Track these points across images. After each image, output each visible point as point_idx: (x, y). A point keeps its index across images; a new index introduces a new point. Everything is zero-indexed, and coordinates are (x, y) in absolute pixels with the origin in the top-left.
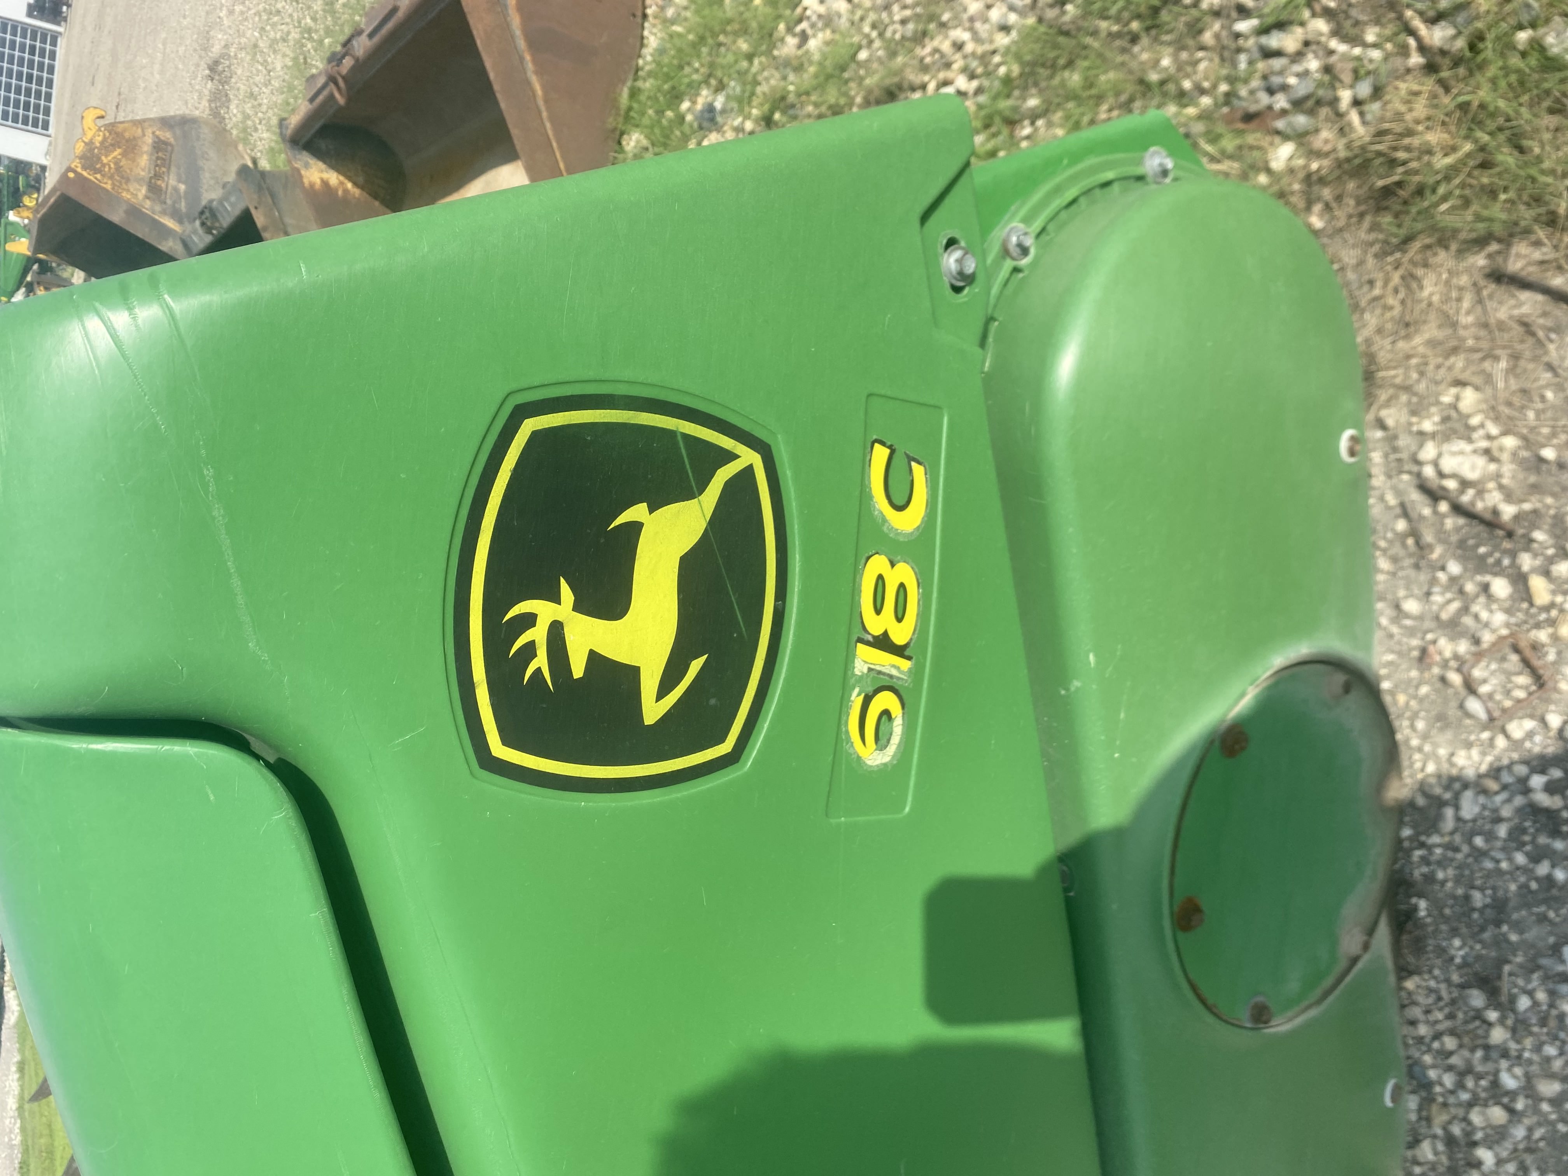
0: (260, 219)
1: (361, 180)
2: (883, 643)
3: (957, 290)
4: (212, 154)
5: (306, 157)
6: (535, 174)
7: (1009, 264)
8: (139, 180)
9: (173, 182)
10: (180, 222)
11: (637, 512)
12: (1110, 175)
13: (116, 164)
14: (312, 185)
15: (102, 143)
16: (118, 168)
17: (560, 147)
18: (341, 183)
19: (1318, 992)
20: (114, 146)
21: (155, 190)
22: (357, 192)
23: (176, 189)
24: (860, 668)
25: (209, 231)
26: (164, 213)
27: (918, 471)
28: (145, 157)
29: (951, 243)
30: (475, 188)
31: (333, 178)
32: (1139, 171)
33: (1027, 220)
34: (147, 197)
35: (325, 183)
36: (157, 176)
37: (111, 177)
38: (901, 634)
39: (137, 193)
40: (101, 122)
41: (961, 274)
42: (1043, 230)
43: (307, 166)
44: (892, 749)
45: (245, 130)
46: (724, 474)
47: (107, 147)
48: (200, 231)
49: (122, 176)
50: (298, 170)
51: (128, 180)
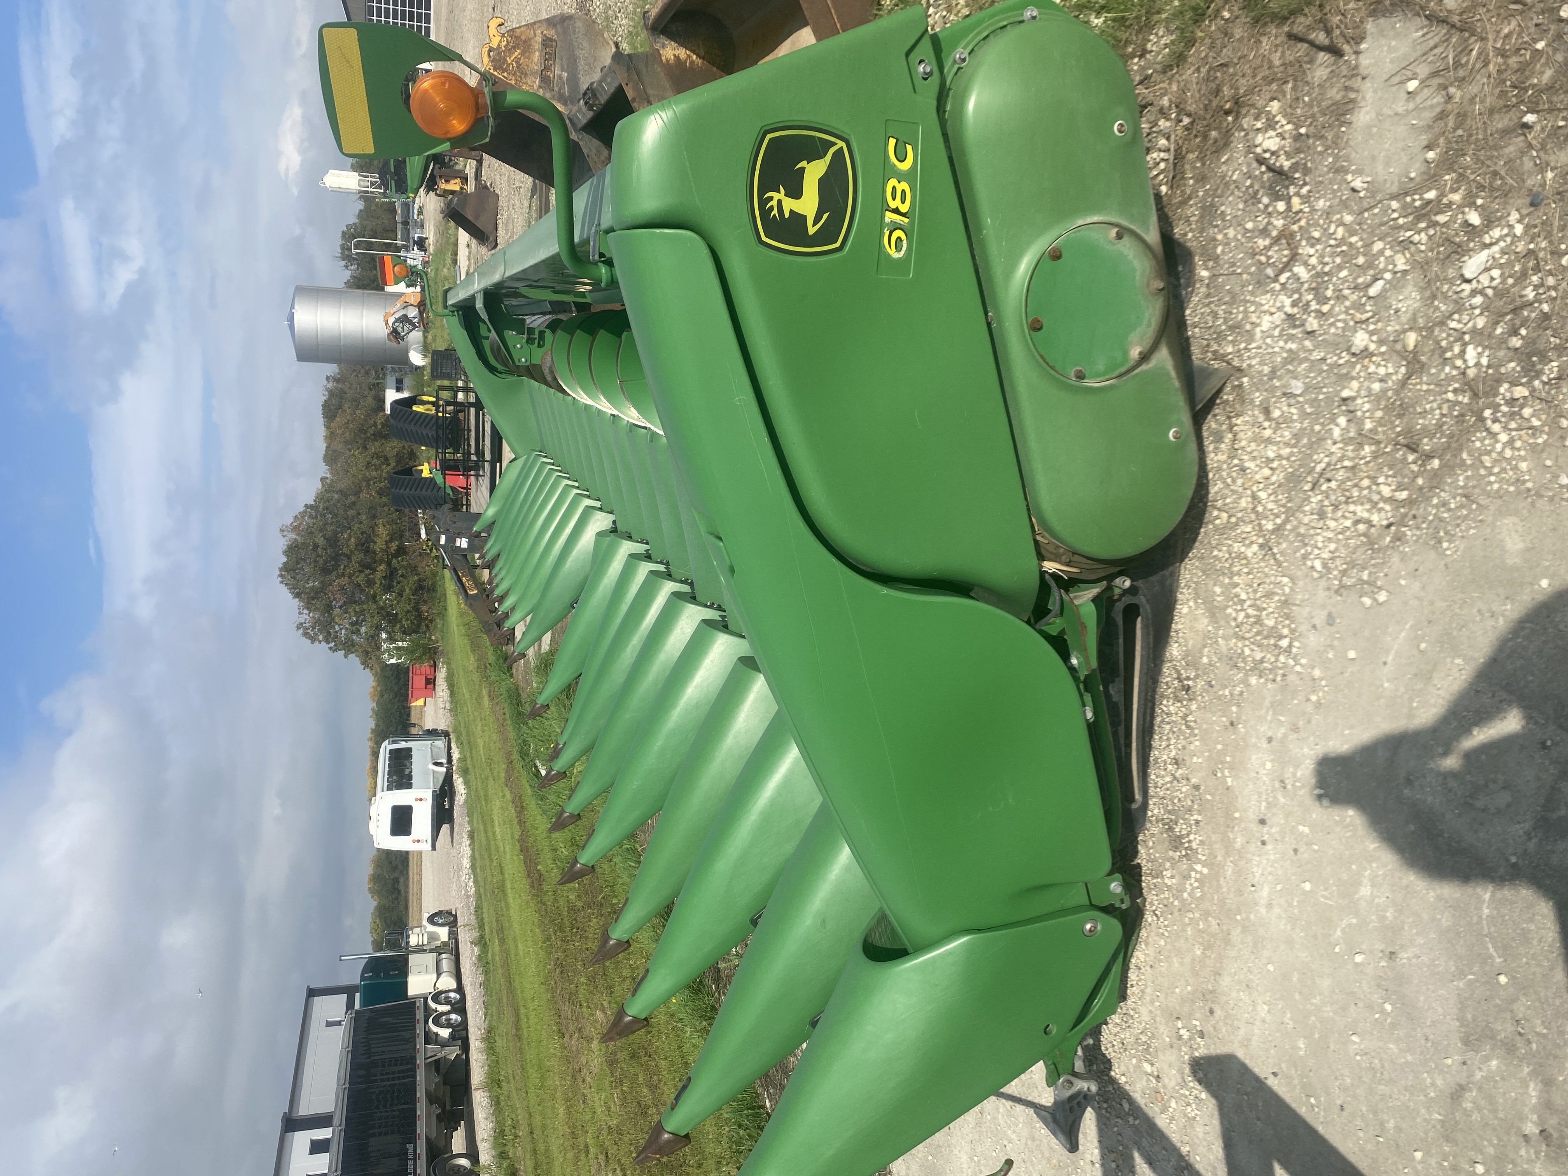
0: (630, 94)
1: (702, 52)
2: (896, 211)
3: (925, 79)
4: (585, 44)
5: (663, 39)
6: (820, 36)
7: (956, 67)
8: (533, 73)
9: (558, 72)
10: (565, 104)
11: (803, 164)
12: (1005, 23)
13: (517, 62)
14: (668, 61)
15: (506, 46)
16: (519, 65)
17: (836, 11)
18: (689, 56)
19: (1117, 373)
20: (515, 48)
21: (545, 80)
22: (700, 61)
23: (560, 77)
24: (887, 220)
25: (590, 108)
26: (553, 97)
27: (909, 147)
28: (537, 53)
29: (921, 61)
30: (784, 49)
31: (682, 53)
32: (1021, 19)
33: (964, 48)
34: (540, 87)
35: (677, 58)
36: (547, 68)
37: (514, 74)
38: (904, 208)
39: (533, 84)
40: (503, 30)
41: (925, 73)
42: (972, 50)
43: (664, 46)
44: (903, 252)
45: (607, 18)
46: (832, 150)
47: (510, 50)
48: (584, 109)
49: (521, 72)
50: (658, 50)
51: (526, 74)
